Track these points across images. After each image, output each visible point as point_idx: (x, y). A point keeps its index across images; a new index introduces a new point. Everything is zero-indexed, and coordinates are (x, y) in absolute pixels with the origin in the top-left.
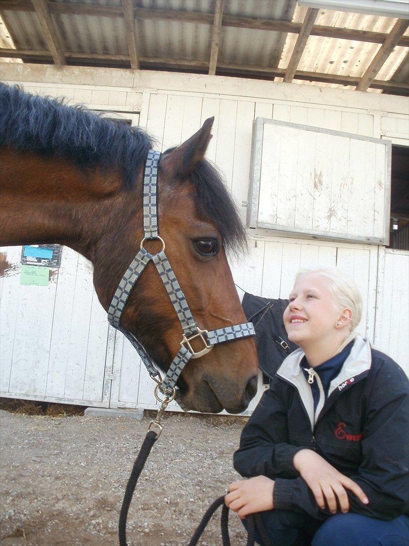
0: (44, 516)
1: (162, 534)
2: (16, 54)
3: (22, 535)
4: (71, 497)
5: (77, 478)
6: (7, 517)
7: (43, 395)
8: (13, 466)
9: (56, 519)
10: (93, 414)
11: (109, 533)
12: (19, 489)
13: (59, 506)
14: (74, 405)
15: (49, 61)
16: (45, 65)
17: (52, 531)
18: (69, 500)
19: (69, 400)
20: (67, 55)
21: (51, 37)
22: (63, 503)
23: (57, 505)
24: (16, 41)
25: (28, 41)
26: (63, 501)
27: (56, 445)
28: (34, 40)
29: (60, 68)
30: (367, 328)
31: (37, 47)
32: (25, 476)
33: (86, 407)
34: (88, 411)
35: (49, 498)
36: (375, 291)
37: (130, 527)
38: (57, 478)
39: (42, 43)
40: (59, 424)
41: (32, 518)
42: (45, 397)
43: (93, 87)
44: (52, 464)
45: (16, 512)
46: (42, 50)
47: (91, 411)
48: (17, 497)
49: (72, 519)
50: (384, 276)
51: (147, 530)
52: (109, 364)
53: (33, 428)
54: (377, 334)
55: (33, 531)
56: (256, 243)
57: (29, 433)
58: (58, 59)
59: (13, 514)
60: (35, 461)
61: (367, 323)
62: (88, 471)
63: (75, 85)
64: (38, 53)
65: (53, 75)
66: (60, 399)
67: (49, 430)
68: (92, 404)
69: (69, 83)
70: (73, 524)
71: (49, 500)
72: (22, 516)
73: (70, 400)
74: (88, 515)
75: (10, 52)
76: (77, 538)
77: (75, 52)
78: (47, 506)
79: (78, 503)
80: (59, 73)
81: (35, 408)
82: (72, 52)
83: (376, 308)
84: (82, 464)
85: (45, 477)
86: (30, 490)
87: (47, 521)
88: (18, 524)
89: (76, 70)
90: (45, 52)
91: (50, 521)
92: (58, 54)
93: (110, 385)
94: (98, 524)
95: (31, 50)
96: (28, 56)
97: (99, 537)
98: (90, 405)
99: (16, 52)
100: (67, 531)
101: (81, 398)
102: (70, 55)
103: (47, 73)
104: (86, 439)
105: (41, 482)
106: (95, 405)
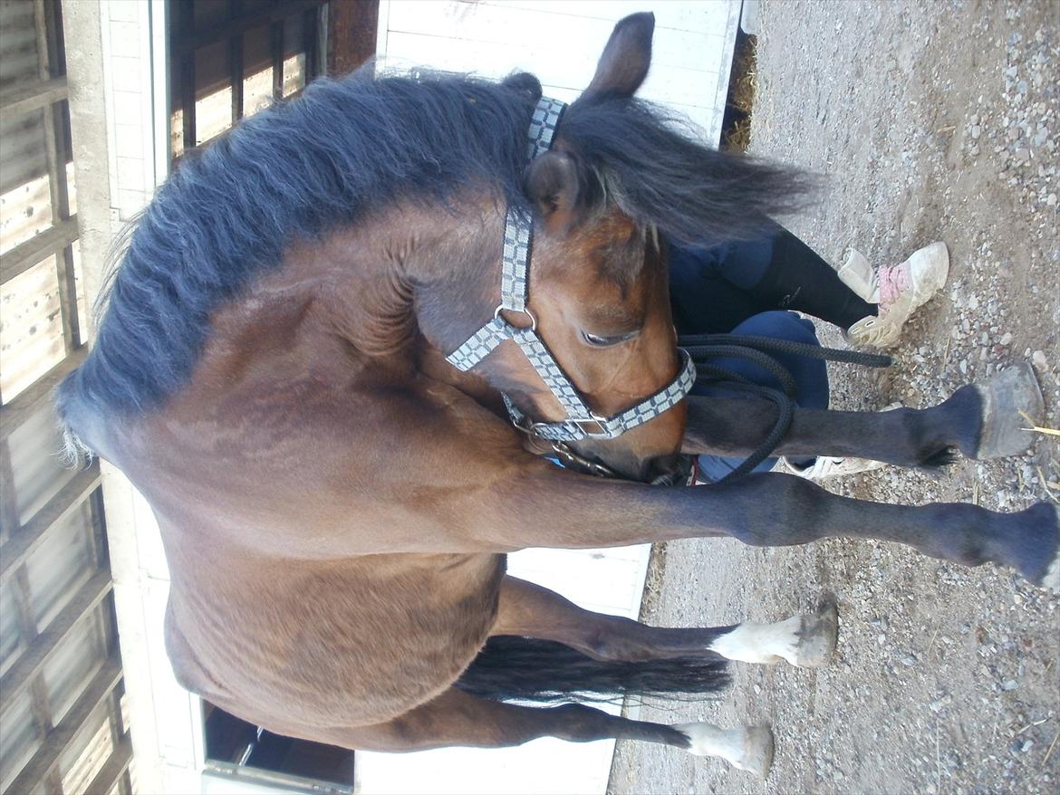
0: (922, 95)
2: (58, 173)
3: (949, 133)
4: (895, 44)
5: (863, 34)
6: (914, 163)
7: (711, 113)
8: (828, 160)
9: (930, 71)
10: (753, 17)
12: (868, 144)
13: (907, 65)
14: (735, 53)
15: (61, 110)
16: (72, 116)
17: (950, 77)
18: (899, 47)
19: (724, 64)
20: (45, 75)
21: (12, 106)
22: (904, 58)
23: (906, 71)
24: (34, 174)
25: (30, 151)
26: (900, 58)
27: (800, 83)
28: (26, 139)
29: (73, 87)
31: (37, 135)
32: (848, 136)
33: (740, 30)
34: (748, 25)
35: (892, 85)
38: (858, 74)
39: (29, 125)
40: (767, 82)
41: (921, 116)
42: (716, 110)
43: (104, 19)
44: (833, 86)
45: (906, 147)
46: (43, 126)
47: (747, 20)
48: (882, 147)
49: (935, 38)
53: (769, 130)
55: (944, 112)
57: (777, 136)
58: (57, 92)
59: (910, 153)
60: (824, 120)
62: (853, 14)
63: (104, 57)
64: (51, 133)
65: (89, 100)
67: (774, 99)
68: (733, 19)
69: (100, 68)
70: (945, 37)
71: (895, 86)
72: (916, 135)
73: (724, 61)
75: (56, 187)
76: (971, 26)
77: (38, 59)
78: (905, 88)
79: (907, 29)
80: (84, 90)
81: (738, 133)
82: (38, 66)
84: (838, 28)
85: (854, 96)
86: (872, 123)
87: (931, 87)
88: (928, 141)
89: (73, 55)
90: (46, 119)
91: (932, 81)
92: (44, 92)
95: (45, 145)
96: (58, 151)
98: (737, 23)
99: (55, 174)
100: (955, 47)
101: (720, 40)
102: (46, 68)
103: (87, 112)
104: (796, 24)
105: (862, 105)
106: (736, 13)
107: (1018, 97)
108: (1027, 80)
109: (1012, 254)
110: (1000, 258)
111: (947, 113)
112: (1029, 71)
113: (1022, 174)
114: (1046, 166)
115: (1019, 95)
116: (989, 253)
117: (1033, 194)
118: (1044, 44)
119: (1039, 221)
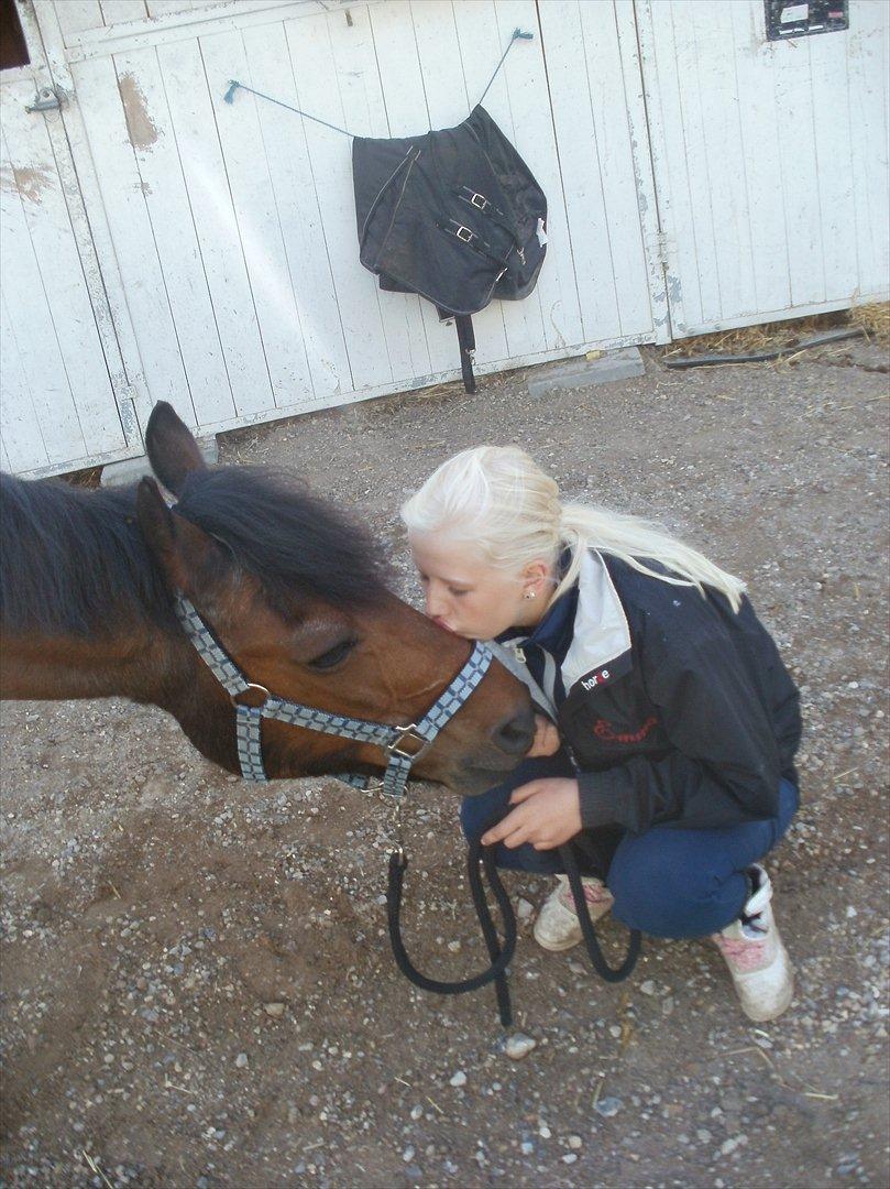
0: (131, 835)
1: (343, 808)
3: (112, 893)
4: (157, 770)
6: (71, 860)
9: (153, 834)
11: (253, 836)
13: (147, 800)
17: (157, 864)
18: (158, 777)
19: (61, 466)
22: (151, 791)
23: (142, 799)
26: (150, 785)
30: (634, 145)
33: (101, 468)
34: (109, 474)
36: (636, 59)
37: (284, 809)
38: (117, 727)
41: (113, 845)
45: (81, 840)
48: (69, 805)
49: (179, 824)
50: (651, 17)
51: (315, 810)
52: (116, 368)
54: (658, 153)
55: (127, 876)
56: (348, 17)
59: (77, 847)
61: (632, 134)
66: (44, 470)
68: (109, 457)
70: (185, 835)
71: (125, 793)
72: (95, 846)
74: (203, 805)
76: (203, 866)
78: (127, 808)
83: (644, 96)
85: (96, 732)
86: (83, 778)
87: (140, 844)
88: (96, 868)
91: (145, 841)
93: (131, 409)
94: (227, 821)
97: (238, 850)
98: (106, 462)
100: (181, 855)
101: (84, 453)
105: (92, 749)
106: (116, 457)
107: (169, 969)
108: (186, 971)
109: (51, 1041)
110: (42, 1031)
111: (128, 880)
112: (193, 967)
113: (114, 1012)
114: (131, 1034)
115: (172, 969)
116: (39, 1015)
117: (105, 1033)
118: (217, 970)
119: (87, 1055)
